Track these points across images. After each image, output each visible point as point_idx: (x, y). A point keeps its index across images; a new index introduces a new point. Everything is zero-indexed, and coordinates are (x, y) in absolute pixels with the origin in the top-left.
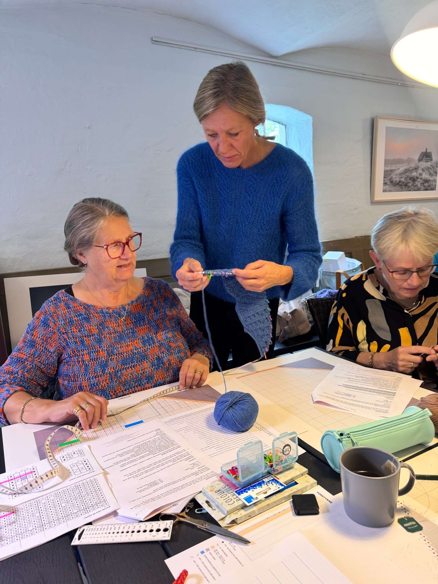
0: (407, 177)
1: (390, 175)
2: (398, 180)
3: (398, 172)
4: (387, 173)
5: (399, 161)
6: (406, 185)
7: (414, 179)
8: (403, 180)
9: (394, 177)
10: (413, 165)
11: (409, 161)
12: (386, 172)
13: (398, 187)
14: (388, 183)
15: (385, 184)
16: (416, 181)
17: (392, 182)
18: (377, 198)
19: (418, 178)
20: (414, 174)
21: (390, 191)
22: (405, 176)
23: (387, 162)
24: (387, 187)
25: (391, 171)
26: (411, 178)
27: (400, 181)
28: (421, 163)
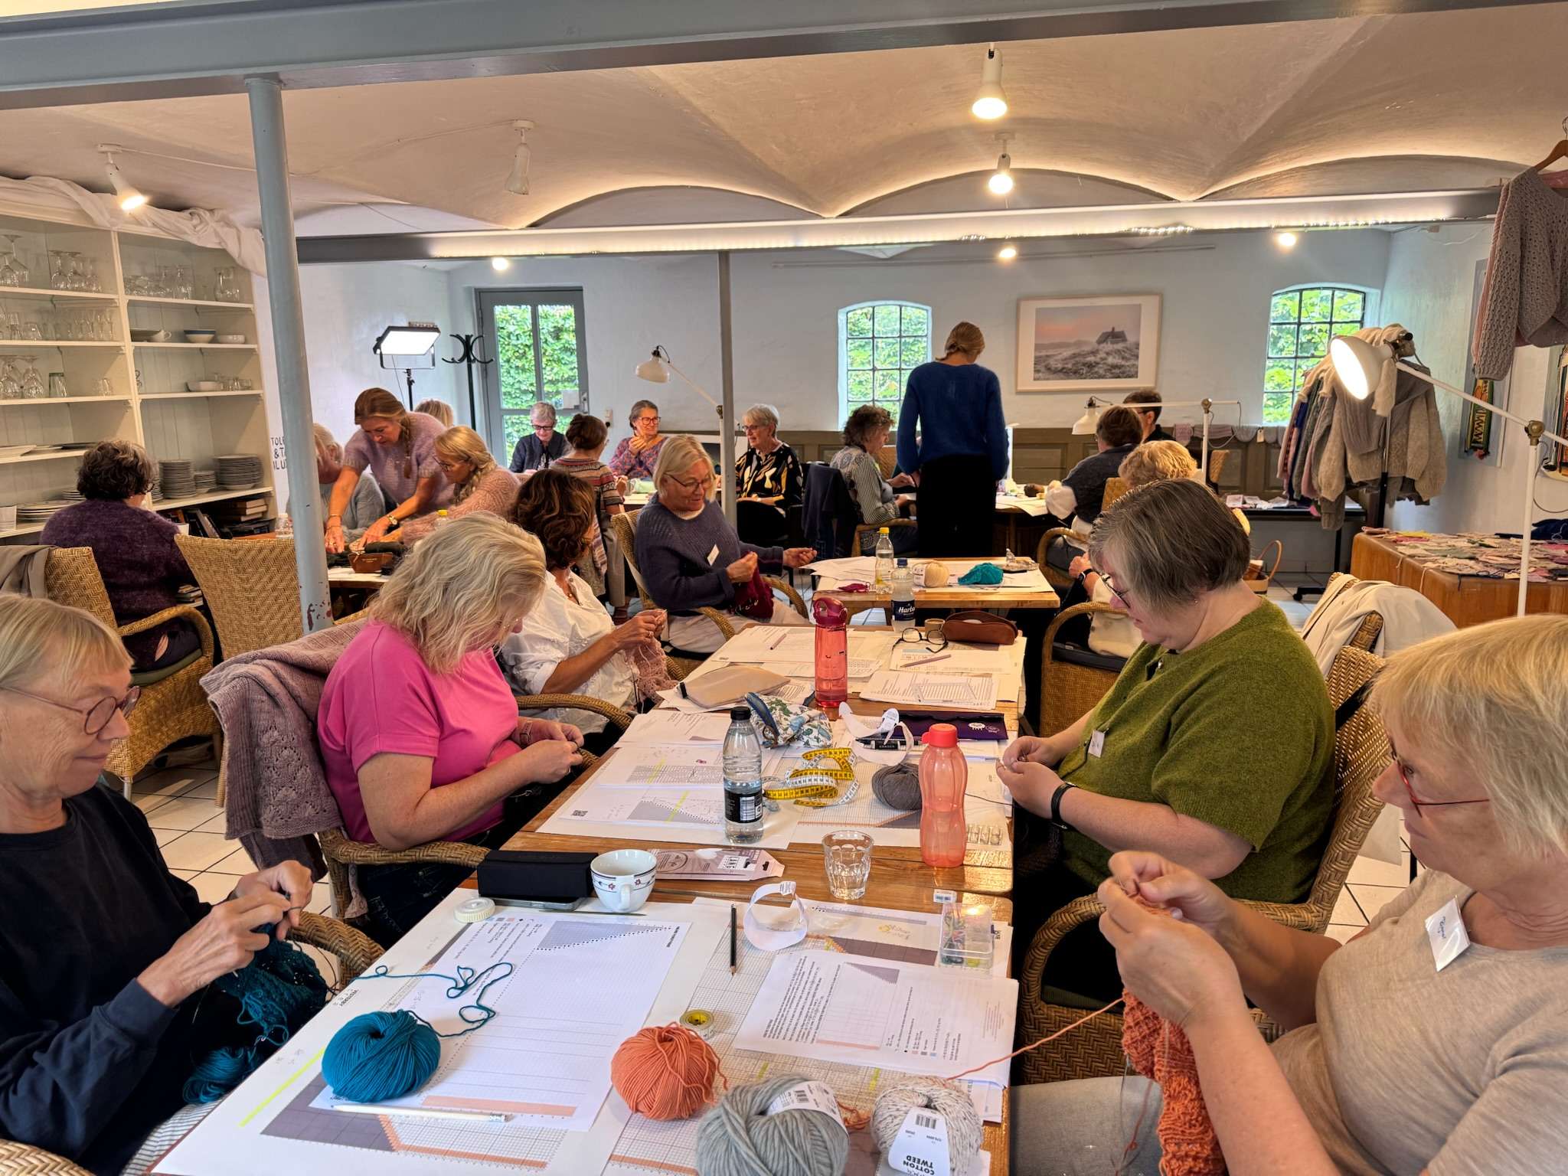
0: (1077, 363)
1: (1045, 361)
3: (1059, 357)
4: (1039, 360)
5: (1062, 345)
6: (1075, 372)
8: (1070, 366)
9: (1053, 363)
10: (1087, 349)
11: (1079, 344)
12: (1036, 357)
13: (1061, 375)
15: (1037, 371)
16: (1095, 367)
17: (1049, 369)
18: (1025, 388)
19: (1098, 364)
20: (1091, 359)
22: (1073, 361)
23: (1039, 347)
24: (1041, 374)
25: (1048, 356)
26: (1084, 365)
27: (1064, 368)
28: (1104, 345)
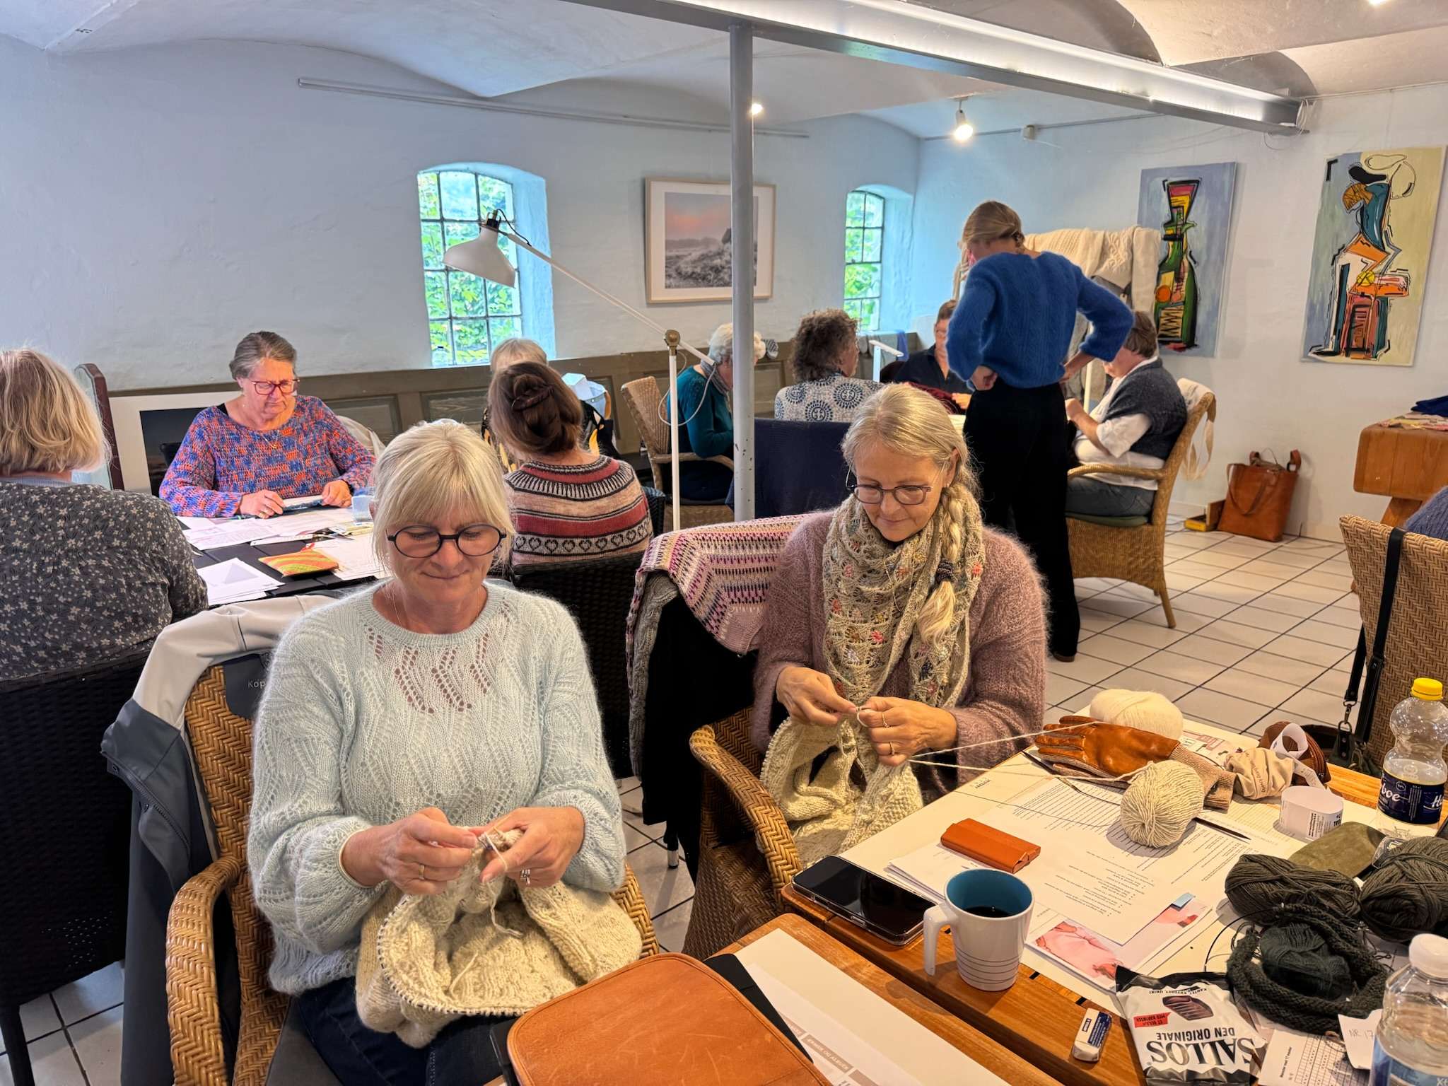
0: (705, 266)
1: (676, 263)
2: (690, 270)
3: (689, 259)
4: (670, 261)
5: (691, 243)
6: (704, 278)
7: (717, 270)
9: (682, 266)
10: (714, 249)
11: (707, 242)
12: (668, 258)
13: (691, 282)
14: (674, 274)
15: (668, 276)
16: (720, 271)
17: (680, 274)
18: (655, 298)
19: (723, 268)
20: (717, 262)
21: (678, 287)
22: (701, 264)
23: (669, 245)
24: (672, 280)
25: (678, 257)
26: (712, 268)
27: (693, 273)
28: (728, 245)
